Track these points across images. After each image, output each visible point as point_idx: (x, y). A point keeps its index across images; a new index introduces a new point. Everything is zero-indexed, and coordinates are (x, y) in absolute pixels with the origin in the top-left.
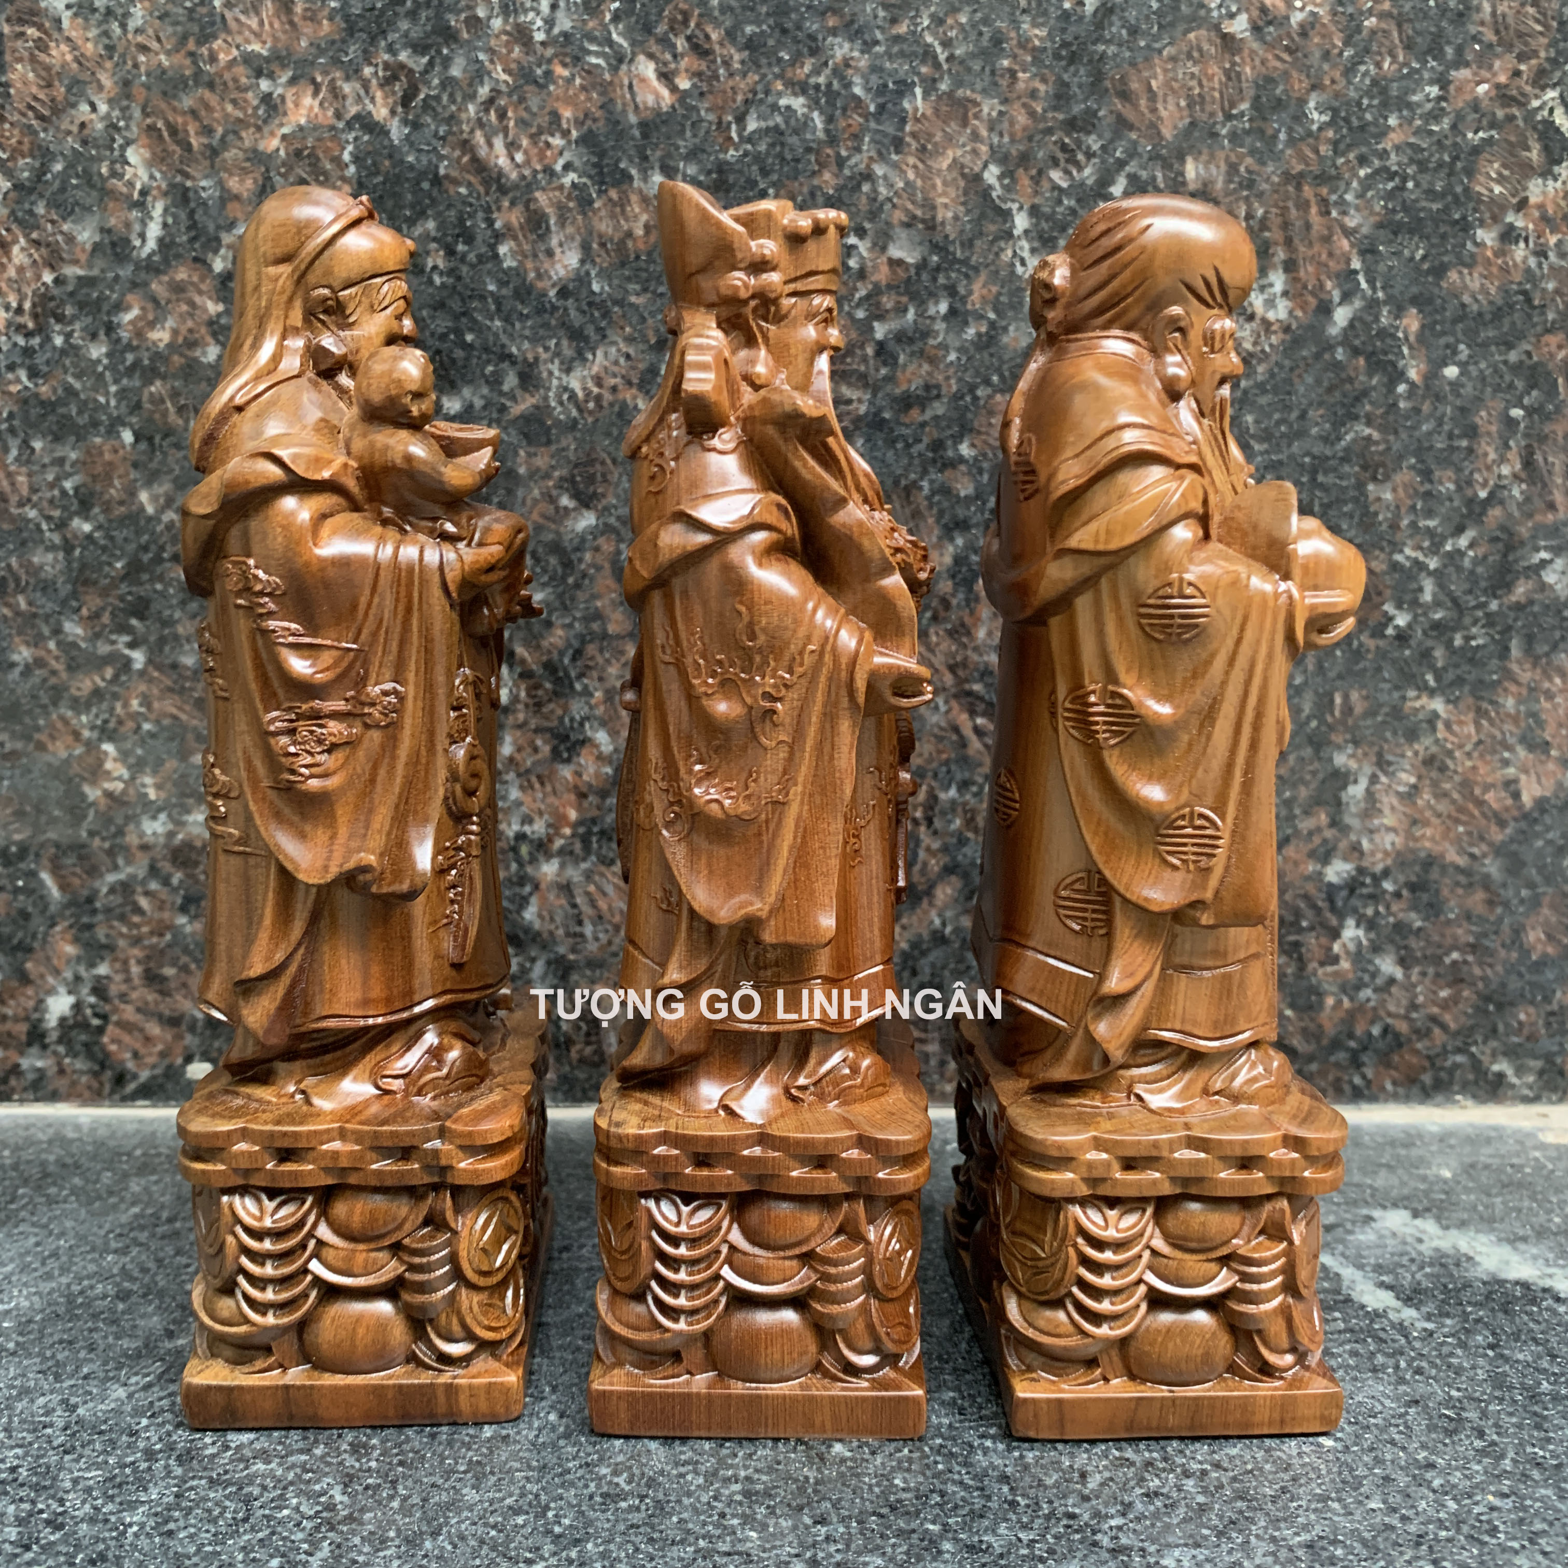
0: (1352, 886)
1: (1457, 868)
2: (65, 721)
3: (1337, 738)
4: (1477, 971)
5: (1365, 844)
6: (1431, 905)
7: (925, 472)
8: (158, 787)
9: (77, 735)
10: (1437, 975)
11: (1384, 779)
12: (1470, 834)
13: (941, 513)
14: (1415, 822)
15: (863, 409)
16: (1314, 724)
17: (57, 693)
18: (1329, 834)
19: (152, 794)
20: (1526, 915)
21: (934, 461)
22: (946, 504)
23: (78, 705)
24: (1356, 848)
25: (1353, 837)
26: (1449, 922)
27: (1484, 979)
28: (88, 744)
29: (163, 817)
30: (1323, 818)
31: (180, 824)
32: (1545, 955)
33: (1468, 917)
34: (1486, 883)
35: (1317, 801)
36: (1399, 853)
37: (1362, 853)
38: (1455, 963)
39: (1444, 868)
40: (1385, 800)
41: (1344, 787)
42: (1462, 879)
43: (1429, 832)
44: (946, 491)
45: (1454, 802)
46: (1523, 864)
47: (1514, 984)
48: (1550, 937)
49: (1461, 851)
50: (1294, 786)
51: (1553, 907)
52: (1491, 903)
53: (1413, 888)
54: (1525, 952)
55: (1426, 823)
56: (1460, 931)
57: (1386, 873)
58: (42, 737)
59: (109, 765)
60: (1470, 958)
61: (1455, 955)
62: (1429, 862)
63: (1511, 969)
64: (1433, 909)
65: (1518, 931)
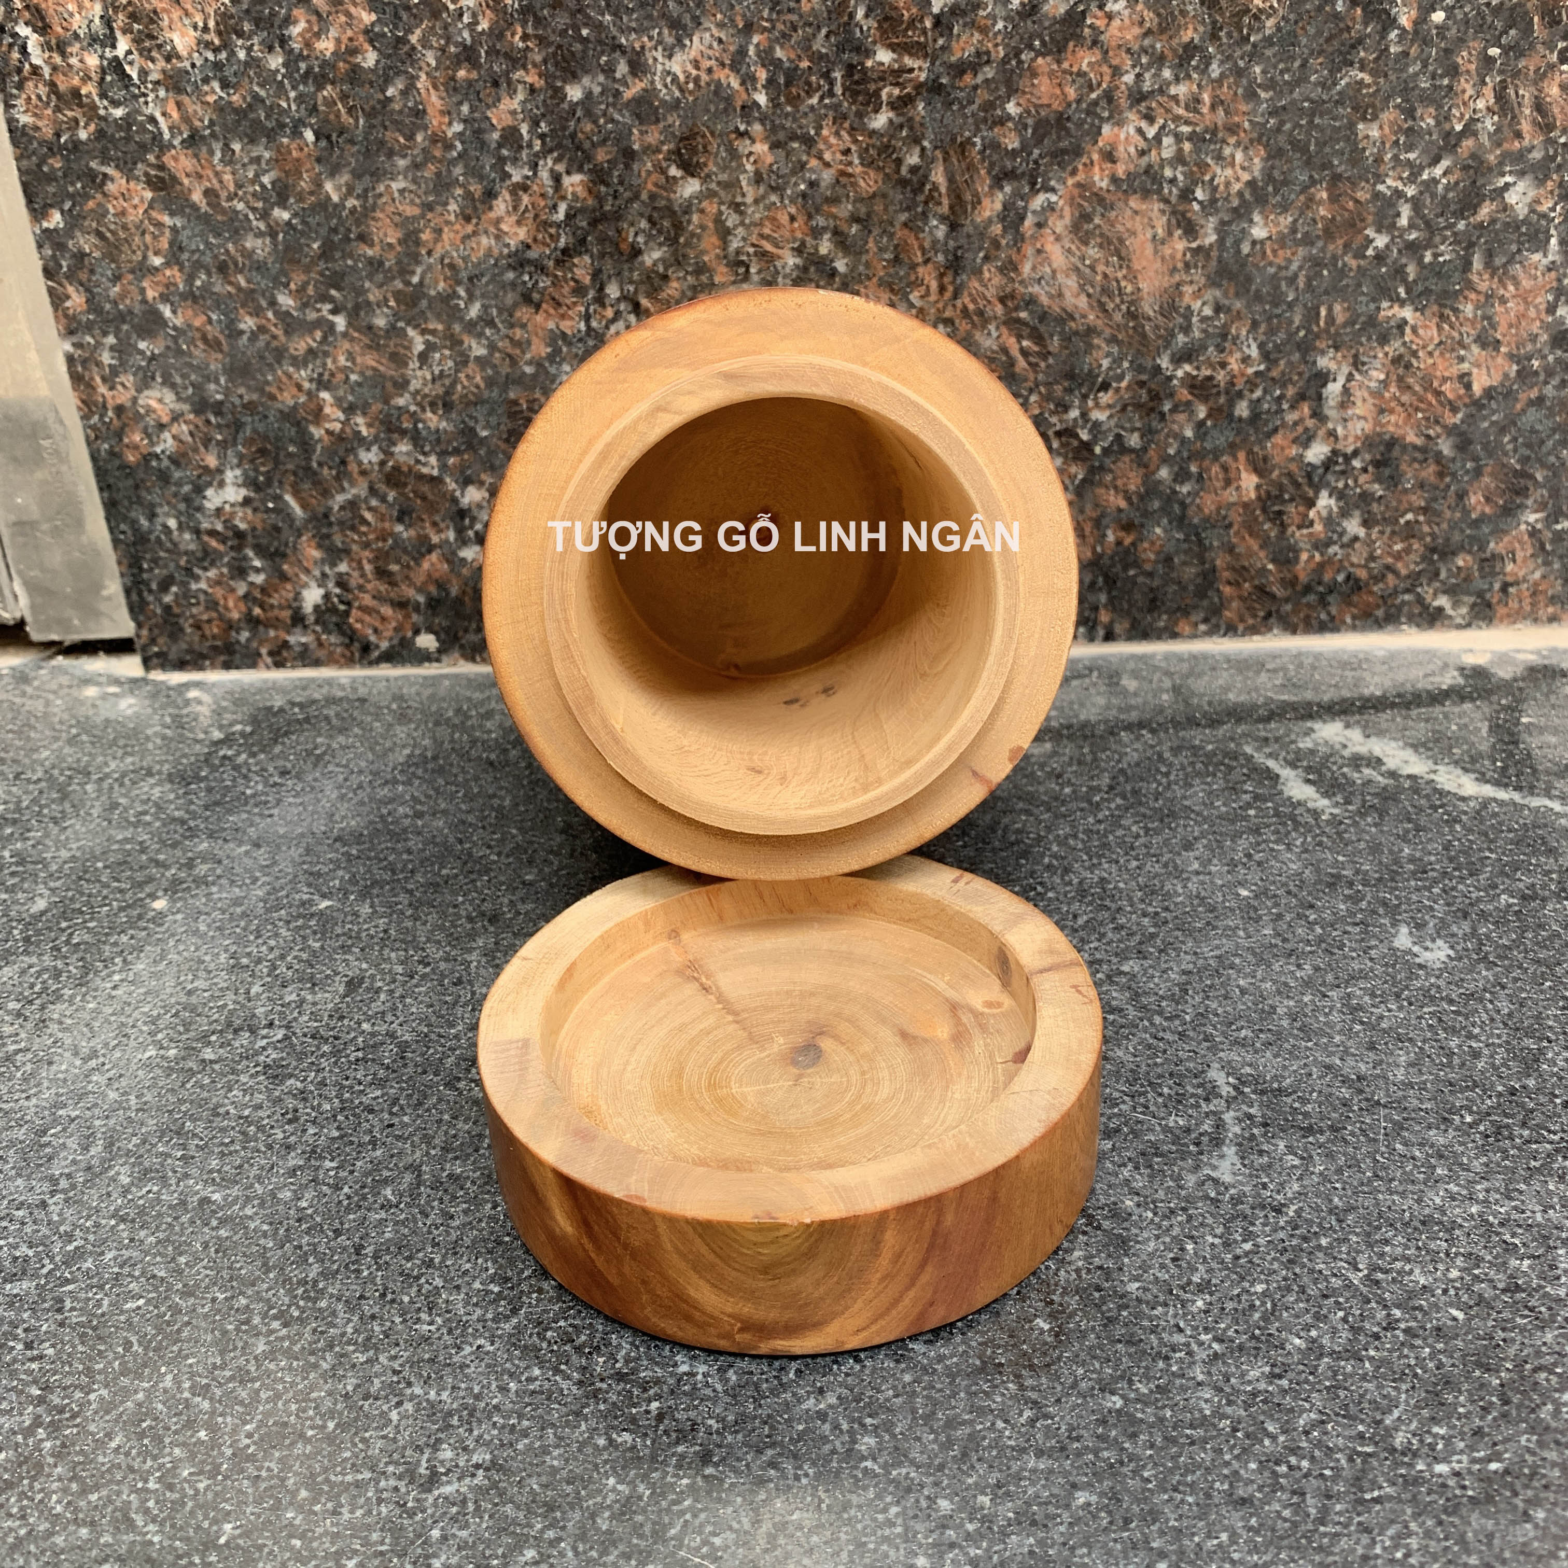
0: (1328, 464)
1: (1415, 447)
2: (290, 377)
3: (1319, 344)
4: (1426, 529)
5: (1340, 431)
6: (1392, 477)
7: (978, 130)
8: (369, 425)
9: (299, 387)
10: (1393, 533)
11: (1357, 377)
12: (1427, 419)
13: (992, 165)
14: (1382, 411)
15: (923, 77)
16: (1302, 333)
17: (280, 354)
18: (1310, 423)
19: (364, 432)
20: (1470, 482)
21: (985, 120)
22: (995, 157)
23: (297, 362)
24: (1332, 434)
25: (1330, 425)
26: (1406, 491)
27: (1433, 535)
28: (309, 393)
29: (375, 449)
30: (1306, 409)
31: (388, 454)
32: (1483, 514)
33: (1422, 486)
34: (1439, 457)
35: (1302, 397)
36: (1367, 437)
37: (1337, 438)
38: (1408, 523)
39: (1404, 447)
40: (1358, 393)
41: (1324, 385)
42: (1418, 455)
43: (1393, 418)
44: (995, 146)
45: (1415, 393)
46: (1470, 442)
47: (1457, 537)
48: (1488, 499)
49: (1419, 434)
50: (1284, 386)
51: (1491, 474)
52: (1441, 475)
53: (1377, 464)
54: (1466, 512)
55: (1392, 411)
56: (1414, 498)
57: (1356, 453)
58: (273, 390)
59: (327, 410)
60: (1421, 518)
61: (1409, 516)
62: (1392, 443)
63: (1453, 526)
64: (1393, 481)
65: (1461, 496)
